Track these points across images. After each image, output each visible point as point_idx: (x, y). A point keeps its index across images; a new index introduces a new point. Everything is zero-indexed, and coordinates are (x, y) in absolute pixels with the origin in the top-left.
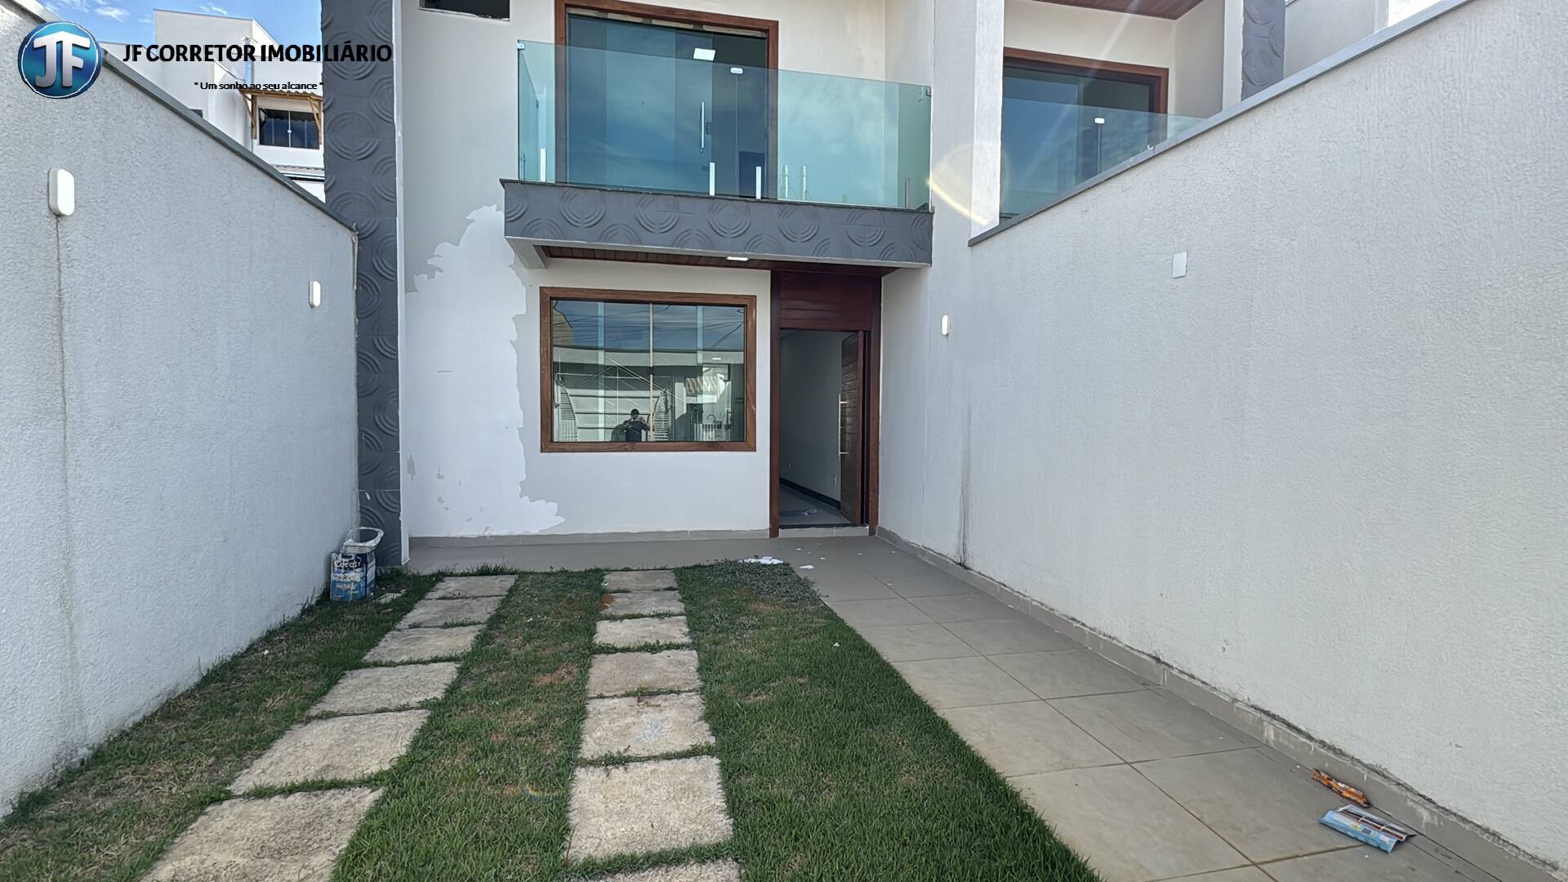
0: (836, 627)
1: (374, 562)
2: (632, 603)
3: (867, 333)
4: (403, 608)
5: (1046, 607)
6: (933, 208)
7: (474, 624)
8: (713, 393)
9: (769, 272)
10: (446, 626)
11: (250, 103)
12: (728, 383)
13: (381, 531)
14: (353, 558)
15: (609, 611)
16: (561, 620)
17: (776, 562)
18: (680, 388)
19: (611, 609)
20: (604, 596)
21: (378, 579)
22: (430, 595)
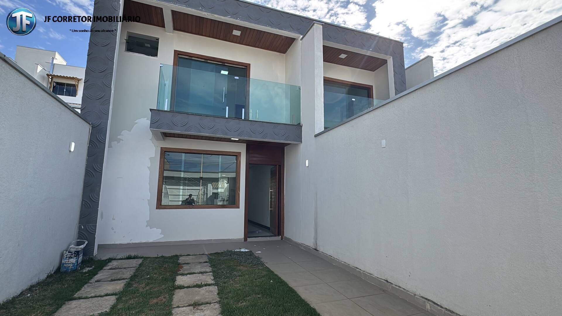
0: (271, 274)
1: (82, 254)
2: (190, 268)
3: (280, 166)
4: (93, 274)
5: (347, 264)
6: (302, 124)
7: (124, 279)
8: (222, 188)
9: (246, 144)
10: (112, 280)
11: (50, 80)
12: (228, 184)
13: (87, 241)
14: (73, 253)
15: (181, 272)
16: (161, 276)
17: (247, 250)
18: (210, 186)
19: (182, 271)
20: (179, 266)
21: (83, 262)
22: (105, 268)
